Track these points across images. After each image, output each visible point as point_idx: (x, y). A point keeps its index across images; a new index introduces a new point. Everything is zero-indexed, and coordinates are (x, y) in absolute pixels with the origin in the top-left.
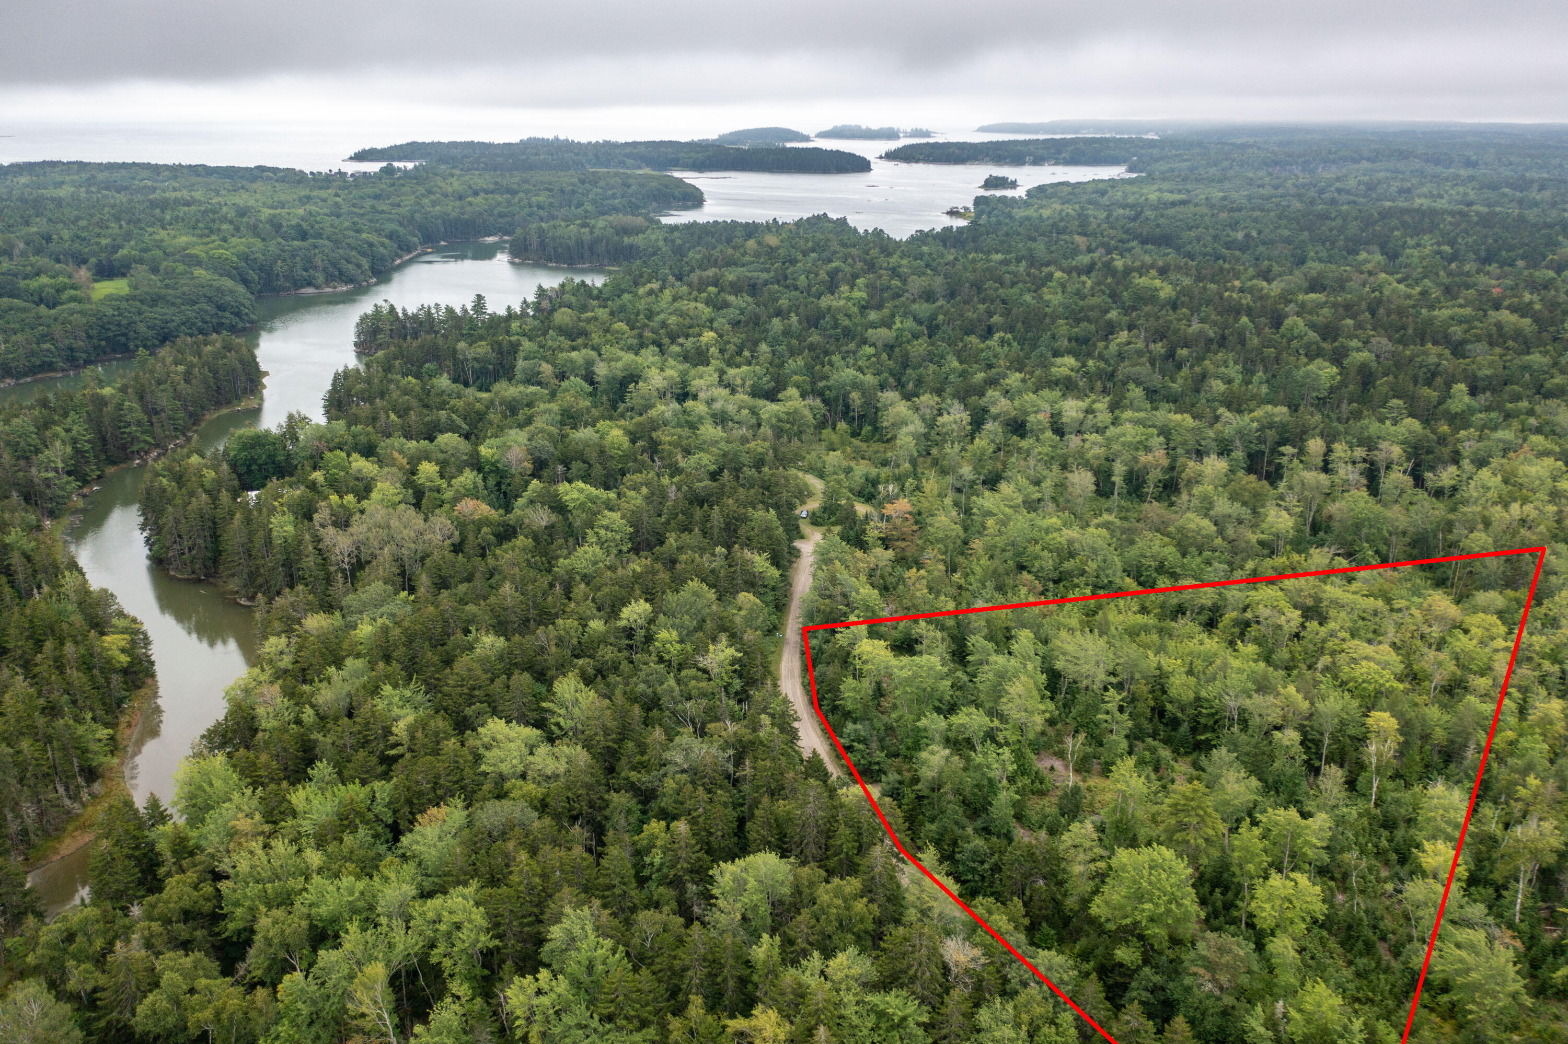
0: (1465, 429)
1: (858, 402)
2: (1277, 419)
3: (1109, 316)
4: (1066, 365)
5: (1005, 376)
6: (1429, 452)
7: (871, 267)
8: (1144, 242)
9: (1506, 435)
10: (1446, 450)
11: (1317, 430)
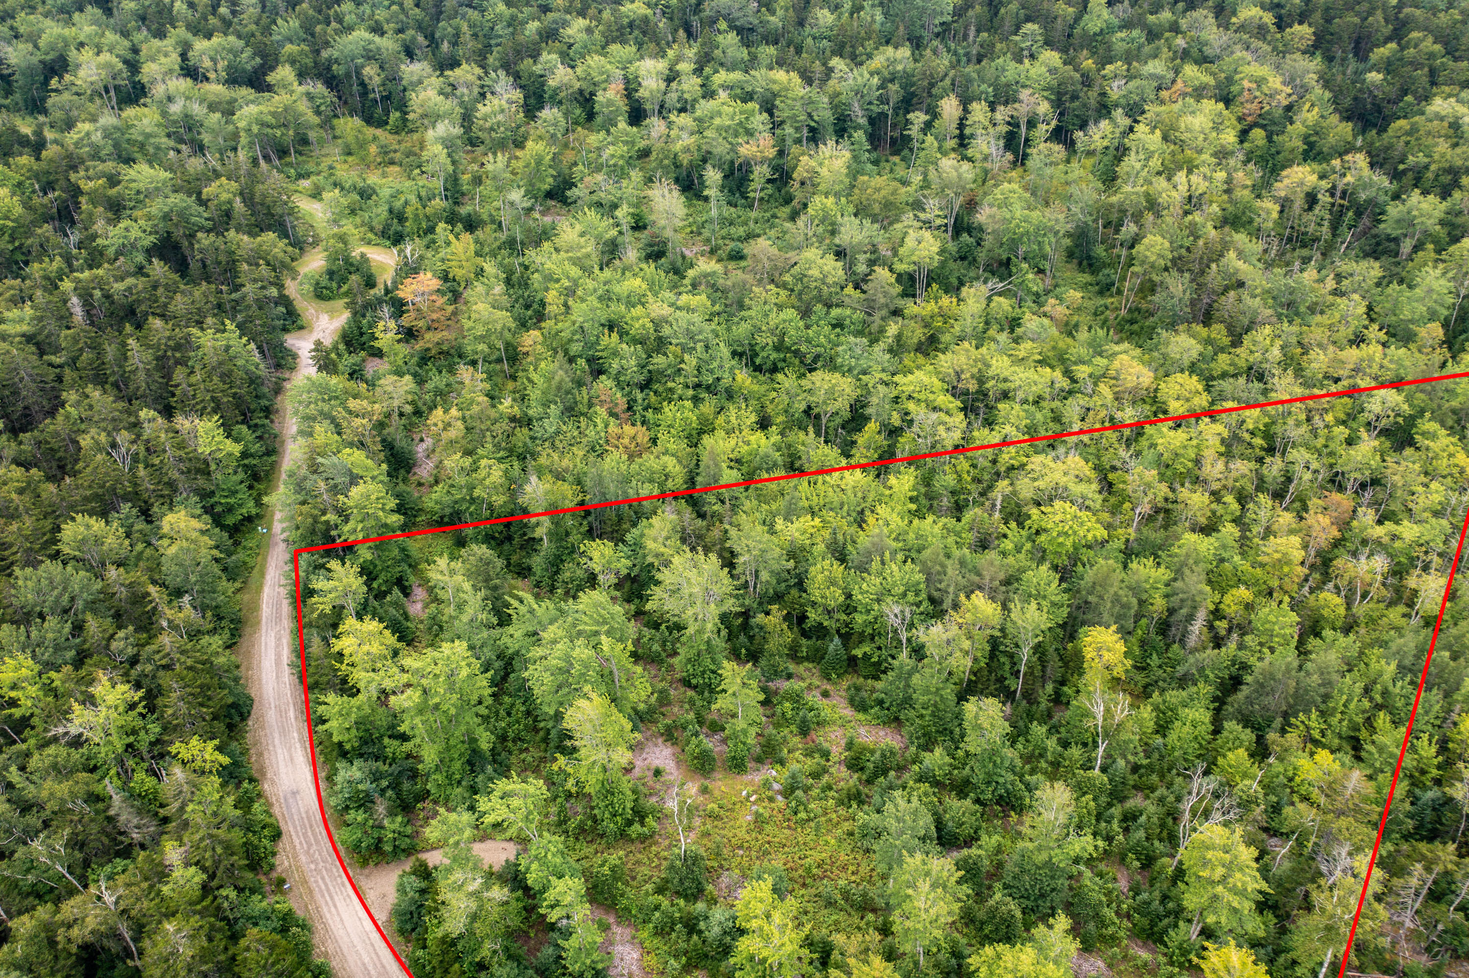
0: (1111, 63)
1: (377, 80)
2: (900, 68)
5: (565, 24)
6: (1075, 97)
9: (1156, 67)
10: (1093, 94)
11: (948, 81)
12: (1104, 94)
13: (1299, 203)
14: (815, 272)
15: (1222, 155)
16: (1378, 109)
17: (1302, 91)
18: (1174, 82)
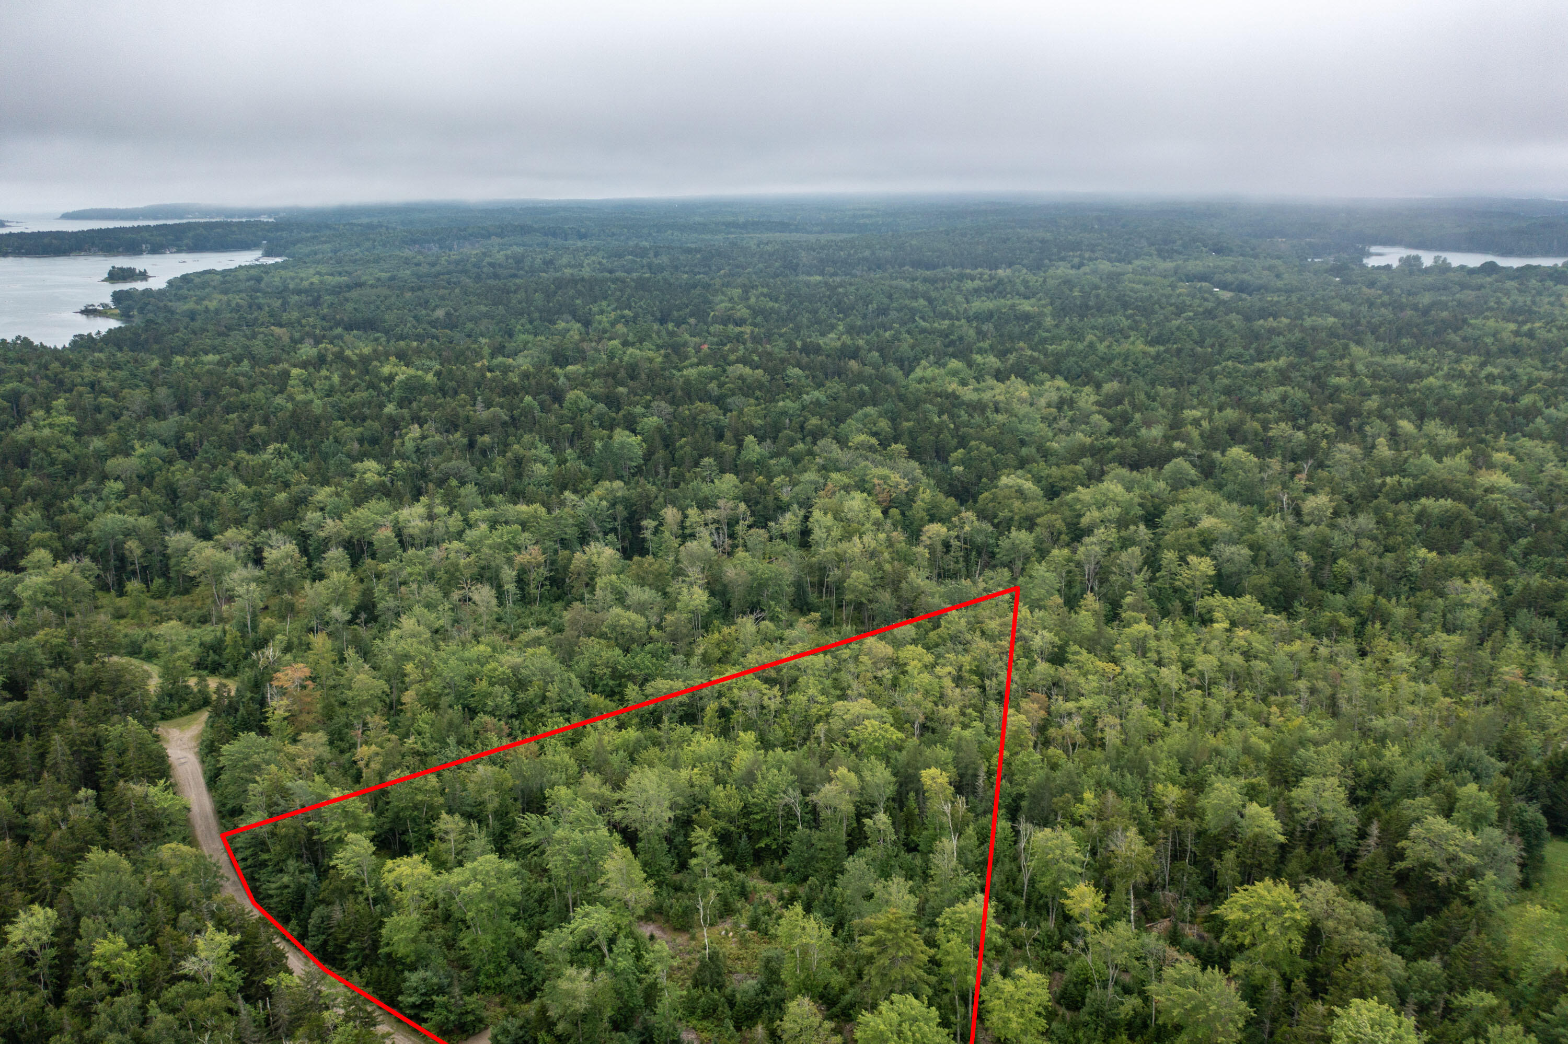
0: (776, 477)
1: (138, 552)
2: (620, 495)
3: (386, 410)
4: (370, 470)
5: (312, 493)
7: (60, 385)
8: (349, 328)
9: (810, 476)
10: (770, 498)
11: (661, 499)
12: (776, 499)
13: (940, 548)
14: (623, 622)
15: (878, 524)
16: (967, 491)
17: (913, 480)
18: (825, 485)
